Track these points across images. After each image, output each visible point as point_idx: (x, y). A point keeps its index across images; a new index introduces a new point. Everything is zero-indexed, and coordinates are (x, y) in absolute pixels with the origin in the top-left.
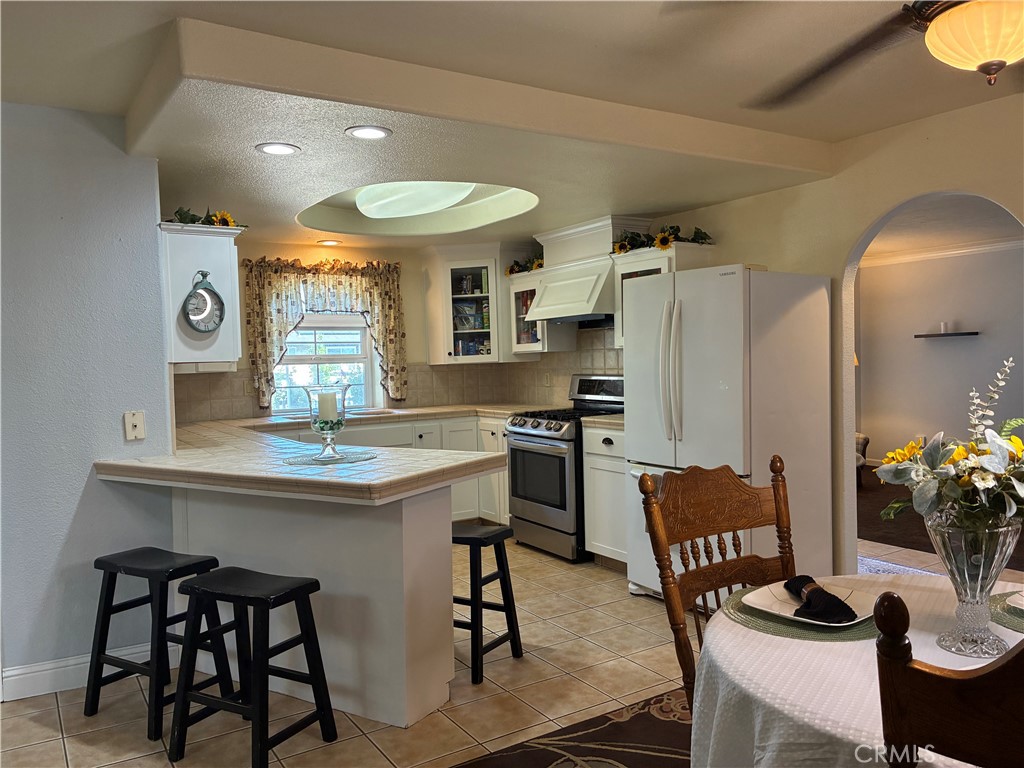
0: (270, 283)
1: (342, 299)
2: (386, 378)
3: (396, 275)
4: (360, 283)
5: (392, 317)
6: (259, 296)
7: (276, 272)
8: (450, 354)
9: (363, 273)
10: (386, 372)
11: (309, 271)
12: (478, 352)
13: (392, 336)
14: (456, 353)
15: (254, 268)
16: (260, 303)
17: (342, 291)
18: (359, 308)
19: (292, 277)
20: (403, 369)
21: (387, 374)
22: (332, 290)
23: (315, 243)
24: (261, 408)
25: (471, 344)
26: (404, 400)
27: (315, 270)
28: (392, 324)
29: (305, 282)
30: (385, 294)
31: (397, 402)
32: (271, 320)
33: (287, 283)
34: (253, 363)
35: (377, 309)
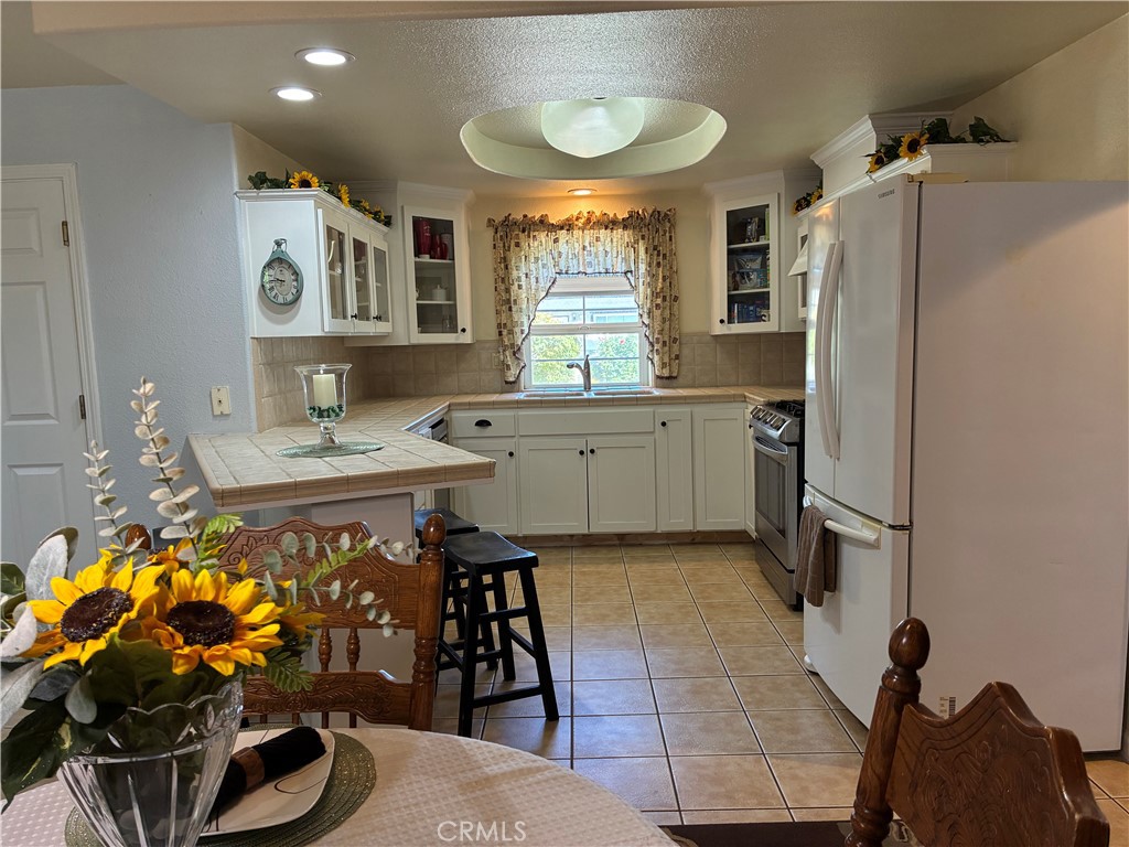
0: (517, 245)
1: (601, 259)
2: (652, 351)
3: (668, 225)
4: (621, 236)
5: (661, 277)
6: (505, 258)
7: (524, 231)
8: (722, 321)
9: (625, 224)
10: (652, 344)
11: (562, 228)
12: (759, 319)
13: (659, 301)
14: (730, 321)
15: (500, 228)
16: (506, 267)
17: (601, 249)
18: (620, 267)
19: (542, 236)
20: (675, 340)
21: (653, 346)
22: (588, 249)
23: (566, 194)
24: (507, 382)
25: (751, 308)
26: (675, 378)
27: (568, 226)
28: (660, 285)
29: (556, 241)
30: (654, 250)
31: (664, 380)
32: (520, 287)
33: (536, 244)
34: (500, 334)
35: (643, 267)
